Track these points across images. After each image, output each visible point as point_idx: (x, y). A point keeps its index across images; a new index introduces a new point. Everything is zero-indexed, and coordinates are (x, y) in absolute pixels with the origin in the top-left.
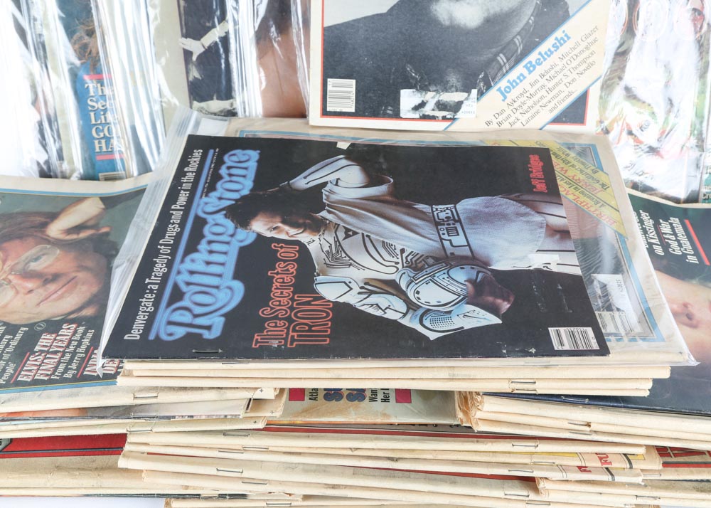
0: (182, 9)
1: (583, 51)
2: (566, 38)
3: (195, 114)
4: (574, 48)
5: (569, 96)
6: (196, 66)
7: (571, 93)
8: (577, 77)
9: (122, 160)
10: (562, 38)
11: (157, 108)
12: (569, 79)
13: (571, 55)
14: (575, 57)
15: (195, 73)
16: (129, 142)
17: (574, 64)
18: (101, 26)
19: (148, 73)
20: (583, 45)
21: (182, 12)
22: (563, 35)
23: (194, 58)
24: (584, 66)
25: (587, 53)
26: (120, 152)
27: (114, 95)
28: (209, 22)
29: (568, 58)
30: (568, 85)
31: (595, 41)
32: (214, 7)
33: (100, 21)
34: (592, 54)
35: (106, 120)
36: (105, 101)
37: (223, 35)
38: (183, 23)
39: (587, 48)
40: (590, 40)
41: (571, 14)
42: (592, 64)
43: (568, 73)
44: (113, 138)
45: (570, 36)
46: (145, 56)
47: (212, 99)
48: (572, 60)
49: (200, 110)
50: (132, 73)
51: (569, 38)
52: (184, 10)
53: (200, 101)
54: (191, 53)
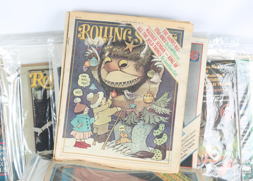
0: (35, 117)
1: (190, 139)
3: (39, 156)
4: (187, 138)
5: (185, 156)
6: (39, 138)
7: (186, 155)
8: (188, 148)
9: (7, 175)
11: (23, 154)
12: (185, 149)
13: (185, 140)
14: (187, 141)
15: (38, 140)
16: (11, 168)
17: (187, 144)
18: (4, 124)
19: (21, 141)
20: (190, 137)
21: (35, 118)
23: (38, 135)
24: (191, 145)
25: (191, 140)
26: (7, 173)
27: (6, 150)
28: (45, 121)
29: (184, 141)
30: (184, 151)
31: (195, 135)
32: (47, 116)
33: (3, 122)
34: (193, 140)
35: (2, 160)
36: (3, 152)
37: (50, 126)
38: (35, 122)
39: (191, 138)
40: (193, 135)
41: (185, 125)
42: (194, 144)
43: (184, 147)
44: (5, 167)
45: (185, 133)
46: (20, 134)
47: (45, 150)
48: (186, 142)
49: (40, 155)
50: (14, 141)
51: (184, 134)
52: (36, 117)
53: (40, 151)
54: (37, 133)
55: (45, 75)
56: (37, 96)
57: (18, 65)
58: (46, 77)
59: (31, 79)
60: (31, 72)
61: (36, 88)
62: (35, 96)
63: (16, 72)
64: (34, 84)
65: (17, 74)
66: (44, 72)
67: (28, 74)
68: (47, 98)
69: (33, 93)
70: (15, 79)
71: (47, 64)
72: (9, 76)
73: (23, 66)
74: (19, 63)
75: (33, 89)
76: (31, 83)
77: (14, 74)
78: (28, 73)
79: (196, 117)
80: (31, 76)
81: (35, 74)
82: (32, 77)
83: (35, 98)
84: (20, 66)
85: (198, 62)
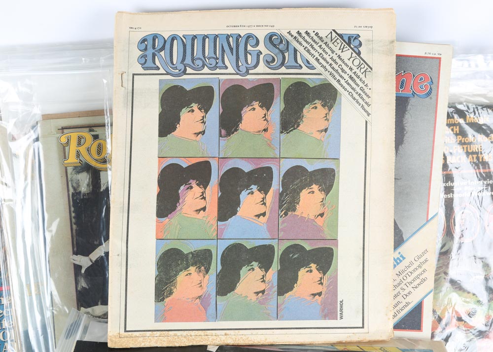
0: (74, 231)
1: (416, 269)
2: (401, 259)
3: (84, 318)
4: (409, 267)
5: (406, 306)
6: (84, 278)
7: (408, 304)
8: (412, 290)
10: (398, 258)
11: (48, 314)
12: (406, 292)
13: (406, 272)
14: (410, 274)
15: (83, 284)
16: (21, 345)
17: (409, 279)
19: (43, 285)
20: (416, 264)
22: (399, 256)
23: (83, 271)
24: (418, 281)
25: (419, 271)
27: (11, 304)
28: (97, 241)
29: (404, 274)
30: (405, 297)
31: (426, 261)
32: (101, 229)
34: (424, 271)
35: (2, 326)
36: (3, 310)
38: (75, 243)
39: (419, 266)
40: (422, 260)
41: (405, 239)
42: (425, 280)
43: (405, 287)
44: (7, 341)
45: (404, 256)
46: (41, 270)
47: (97, 305)
48: (407, 276)
49: (87, 315)
50: (29, 286)
51: (404, 258)
52: (76, 233)
53: (85, 307)
54: (80, 267)
55: (96, 137)
56: (79, 186)
57: (35, 115)
58: (97, 142)
59: (64, 149)
60: (65, 131)
61: (75, 168)
62: (75, 185)
63: (30, 131)
64: (72, 159)
65: (34, 137)
66: (93, 131)
67: (58, 135)
68: (102, 190)
69: (69, 179)
70: (29, 146)
71: (100, 113)
72: (14, 139)
73: (46, 117)
74: (37, 111)
75: (70, 170)
76: (65, 157)
77: (27, 136)
78: (57, 133)
79: (428, 221)
80: (64, 140)
81: (74, 136)
82: (68, 143)
83: (74, 189)
84: (39, 118)
85: (431, 98)
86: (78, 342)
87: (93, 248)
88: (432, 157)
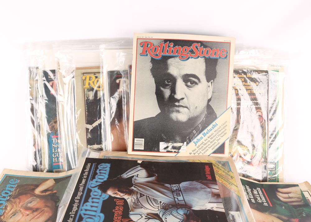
0: (86, 115)
1: (222, 129)
2: (216, 125)
3: (89, 150)
4: (219, 128)
6: (90, 134)
7: (219, 143)
8: (221, 138)
9: (62, 165)
10: (215, 125)
11: (76, 147)
12: (218, 139)
14: (220, 131)
15: (89, 136)
17: (220, 133)
18: (59, 120)
19: (74, 135)
20: (222, 127)
21: (87, 116)
22: (215, 124)
23: (89, 131)
24: (223, 134)
26: (62, 162)
27: (61, 143)
28: (95, 119)
29: (217, 131)
31: (226, 126)
32: (97, 114)
33: (59, 118)
34: (225, 130)
35: (58, 151)
36: (58, 145)
37: (100, 123)
39: (224, 128)
40: (224, 125)
41: (217, 117)
42: (226, 133)
43: (218, 136)
45: (217, 124)
46: (73, 130)
47: (95, 144)
49: (90, 148)
50: (68, 136)
51: (217, 125)
53: (90, 145)
54: (89, 129)
55: (96, 77)
56: (89, 97)
57: (73, 68)
58: (97, 79)
59: (84, 81)
60: (85, 74)
61: (88, 89)
62: (87, 96)
63: (71, 74)
64: (87, 86)
65: (72, 76)
66: (95, 75)
67: (82, 76)
68: (98, 99)
69: (85, 94)
70: (70, 80)
71: (98, 67)
72: (64, 77)
73: (78, 69)
74: (74, 66)
75: (86, 90)
76: (84, 85)
77: (69, 76)
78: (81, 75)
79: (227, 110)
80: (84, 78)
81: (88, 76)
82: (85, 79)
83: (87, 98)
84: (74, 69)
85: (227, 59)
86: (87, 158)
87: (94, 122)
88: (228, 83)
